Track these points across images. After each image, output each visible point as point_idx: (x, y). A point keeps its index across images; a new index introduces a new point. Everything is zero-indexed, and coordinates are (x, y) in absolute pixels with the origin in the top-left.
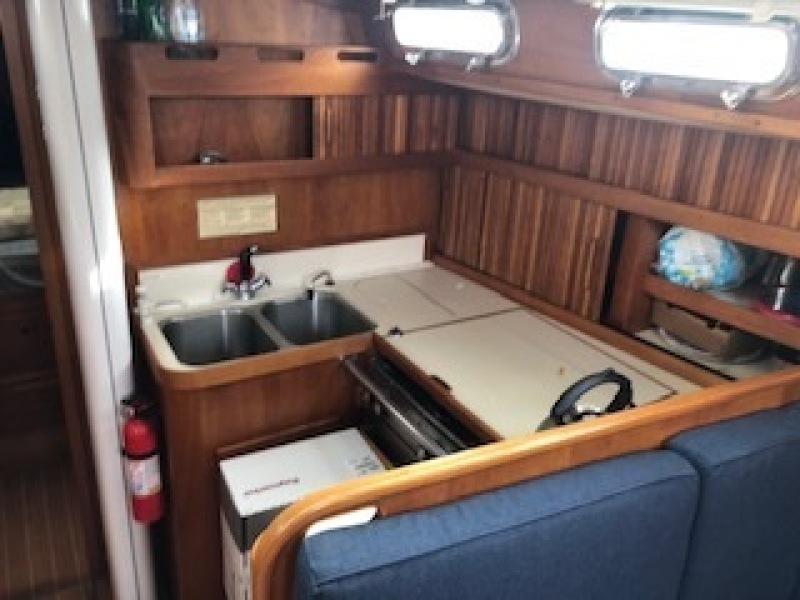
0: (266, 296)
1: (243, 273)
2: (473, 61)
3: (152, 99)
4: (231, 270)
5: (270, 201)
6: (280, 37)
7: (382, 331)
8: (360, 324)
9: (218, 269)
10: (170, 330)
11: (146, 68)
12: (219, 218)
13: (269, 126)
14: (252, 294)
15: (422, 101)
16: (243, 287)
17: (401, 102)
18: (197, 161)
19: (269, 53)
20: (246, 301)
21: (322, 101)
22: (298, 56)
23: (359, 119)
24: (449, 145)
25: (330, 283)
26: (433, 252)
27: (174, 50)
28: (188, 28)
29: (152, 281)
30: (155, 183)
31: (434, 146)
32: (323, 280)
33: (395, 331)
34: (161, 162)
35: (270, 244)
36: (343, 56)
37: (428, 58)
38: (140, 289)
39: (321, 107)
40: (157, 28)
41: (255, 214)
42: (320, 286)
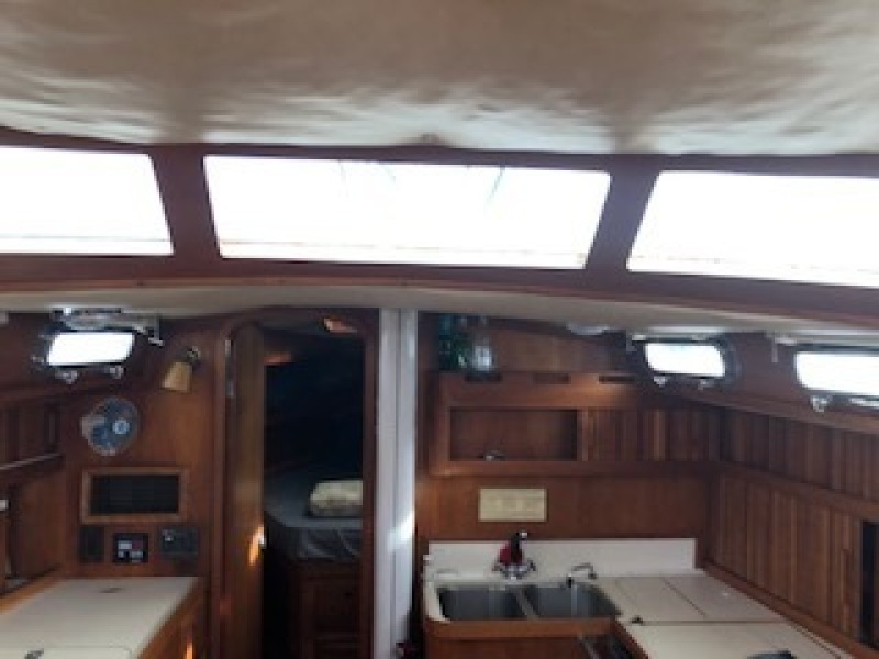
0: (532, 579)
1: (512, 557)
3: (453, 410)
4: (503, 551)
5: (541, 494)
6: (555, 365)
7: (621, 620)
8: (611, 611)
9: (492, 550)
10: (445, 596)
11: (450, 389)
12: (497, 504)
13: (542, 433)
14: (519, 576)
15: (680, 415)
16: (512, 569)
17: (659, 416)
18: (482, 457)
19: (542, 378)
20: (513, 580)
21: (586, 414)
22: (565, 379)
23: (619, 427)
24: (712, 455)
25: (593, 576)
26: (704, 559)
27: (473, 376)
28: (484, 360)
29: (439, 552)
30: (447, 472)
31: (695, 456)
32: (586, 572)
33: (638, 621)
34: (455, 455)
35: (539, 531)
36: (603, 380)
38: (427, 558)
39: (585, 419)
40: (461, 360)
41: (527, 504)
42: (581, 576)
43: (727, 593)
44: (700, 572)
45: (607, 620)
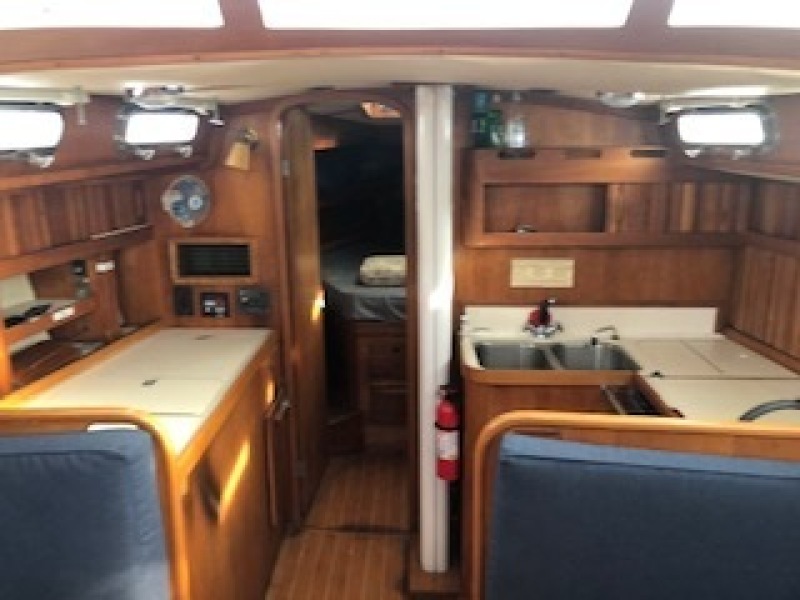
0: (559, 338)
1: (541, 319)
2: (739, 152)
3: (487, 186)
4: (533, 315)
5: (569, 264)
6: (587, 141)
7: (645, 373)
8: (633, 366)
9: (523, 313)
10: (481, 351)
11: (486, 167)
12: (527, 273)
13: (573, 206)
14: (547, 335)
15: (711, 188)
16: (541, 329)
17: (688, 189)
18: (514, 231)
19: (574, 153)
20: (541, 339)
21: (616, 187)
22: (596, 154)
23: (648, 202)
24: (741, 227)
25: (615, 338)
26: (724, 325)
27: (505, 153)
28: (517, 138)
29: (474, 315)
30: (481, 244)
31: (723, 228)
32: (610, 333)
33: (657, 374)
34: (488, 228)
35: (566, 298)
36: (636, 154)
37: (708, 151)
38: (464, 318)
39: (614, 194)
40: (495, 138)
41: (557, 273)
42: (604, 337)
43: (745, 354)
44: (719, 336)
45: (628, 373)
